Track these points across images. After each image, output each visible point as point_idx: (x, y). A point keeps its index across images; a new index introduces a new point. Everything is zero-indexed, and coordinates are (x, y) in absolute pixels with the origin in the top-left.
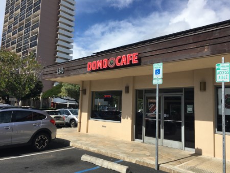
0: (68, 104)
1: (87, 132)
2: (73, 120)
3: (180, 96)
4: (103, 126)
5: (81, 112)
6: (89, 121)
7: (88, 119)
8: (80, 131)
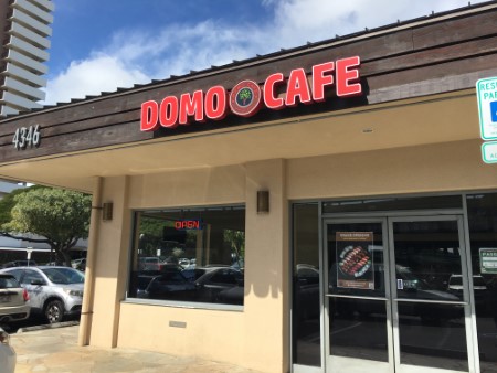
0: (29, 251)
1: (115, 345)
2: (54, 300)
3: (453, 218)
4: (172, 324)
5: (94, 276)
6: (123, 305)
7: (120, 299)
8: (87, 344)
